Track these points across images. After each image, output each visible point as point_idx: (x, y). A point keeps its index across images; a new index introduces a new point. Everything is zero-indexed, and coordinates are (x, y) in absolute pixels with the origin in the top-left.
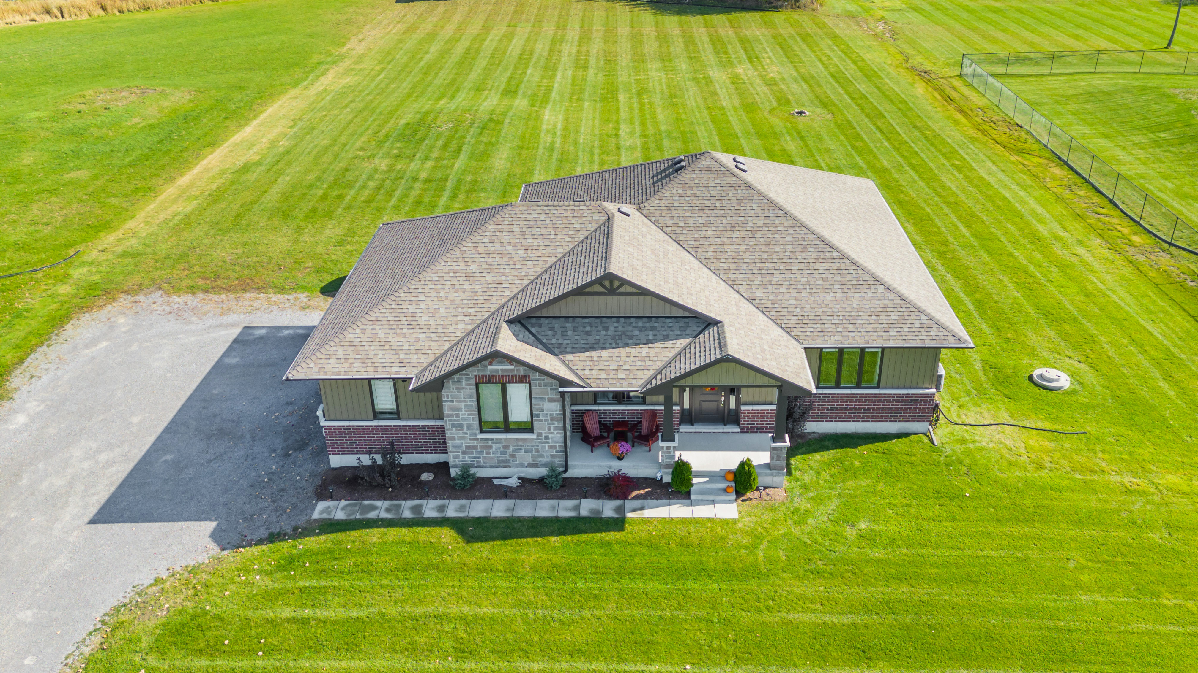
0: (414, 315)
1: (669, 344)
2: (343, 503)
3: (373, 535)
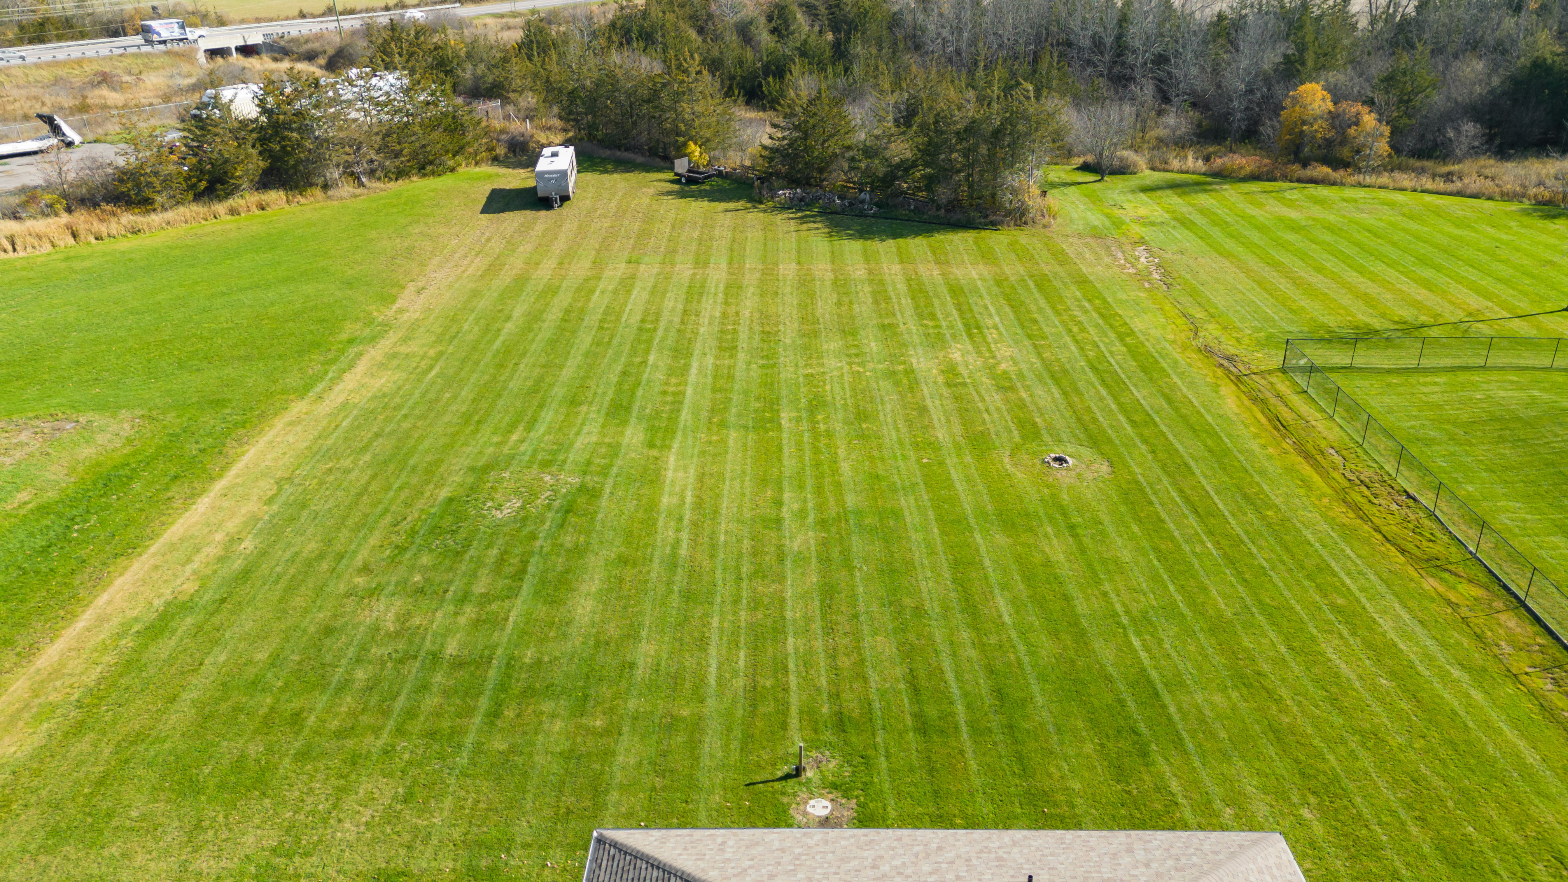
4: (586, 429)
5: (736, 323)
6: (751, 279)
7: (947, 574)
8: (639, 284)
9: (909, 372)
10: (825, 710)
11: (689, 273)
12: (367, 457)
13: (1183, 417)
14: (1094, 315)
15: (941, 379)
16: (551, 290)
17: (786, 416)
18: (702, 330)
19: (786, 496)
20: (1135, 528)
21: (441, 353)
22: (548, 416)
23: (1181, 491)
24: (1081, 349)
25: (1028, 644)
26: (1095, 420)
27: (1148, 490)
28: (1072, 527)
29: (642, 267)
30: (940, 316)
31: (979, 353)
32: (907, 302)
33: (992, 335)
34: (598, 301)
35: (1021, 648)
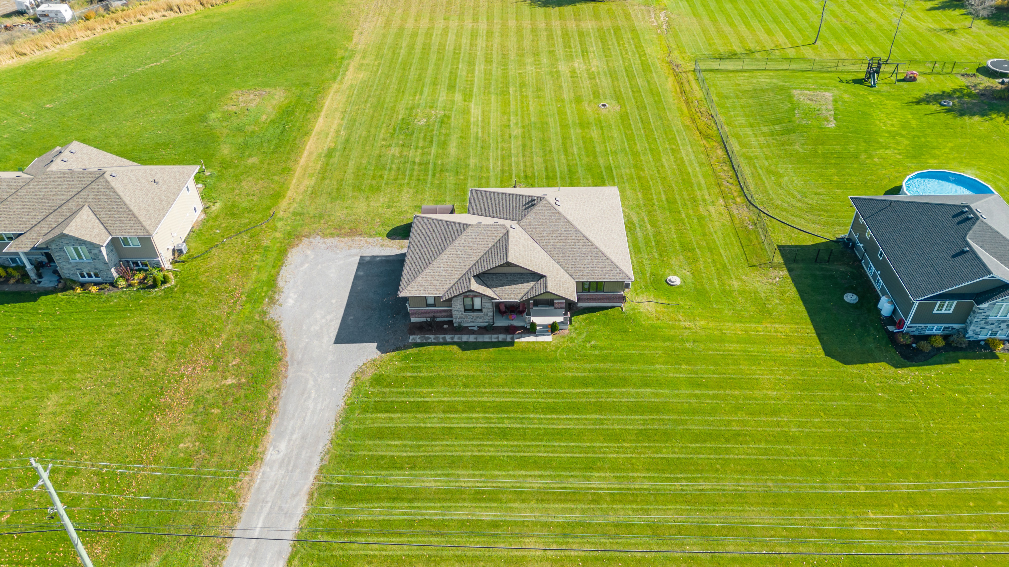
0: (439, 272)
1: (529, 284)
2: (419, 336)
3: (431, 348)
4: (441, 95)
5: (492, 50)
6: (497, 28)
7: (560, 141)
8: (450, 31)
9: (558, 72)
10: (522, 175)
11: (471, 25)
12: (369, 105)
13: (651, 90)
14: (633, 46)
15: (569, 75)
16: (415, 34)
17: (511, 90)
18: (478, 53)
19: (512, 118)
20: (621, 127)
21: (380, 64)
22: (426, 90)
23: (640, 115)
24: (624, 62)
25: (580, 159)
26: (620, 90)
27: (630, 115)
28: (601, 127)
29: (451, 22)
30: (573, 47)
31: (585, 64)
32: (560, 40)
33: (591, 55)
34: (436, 40)
35: (578, 160)
